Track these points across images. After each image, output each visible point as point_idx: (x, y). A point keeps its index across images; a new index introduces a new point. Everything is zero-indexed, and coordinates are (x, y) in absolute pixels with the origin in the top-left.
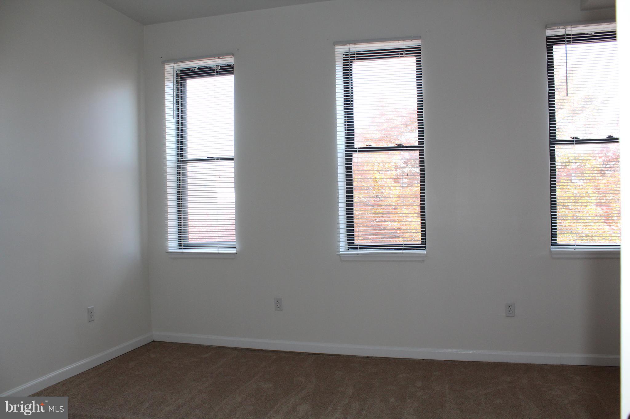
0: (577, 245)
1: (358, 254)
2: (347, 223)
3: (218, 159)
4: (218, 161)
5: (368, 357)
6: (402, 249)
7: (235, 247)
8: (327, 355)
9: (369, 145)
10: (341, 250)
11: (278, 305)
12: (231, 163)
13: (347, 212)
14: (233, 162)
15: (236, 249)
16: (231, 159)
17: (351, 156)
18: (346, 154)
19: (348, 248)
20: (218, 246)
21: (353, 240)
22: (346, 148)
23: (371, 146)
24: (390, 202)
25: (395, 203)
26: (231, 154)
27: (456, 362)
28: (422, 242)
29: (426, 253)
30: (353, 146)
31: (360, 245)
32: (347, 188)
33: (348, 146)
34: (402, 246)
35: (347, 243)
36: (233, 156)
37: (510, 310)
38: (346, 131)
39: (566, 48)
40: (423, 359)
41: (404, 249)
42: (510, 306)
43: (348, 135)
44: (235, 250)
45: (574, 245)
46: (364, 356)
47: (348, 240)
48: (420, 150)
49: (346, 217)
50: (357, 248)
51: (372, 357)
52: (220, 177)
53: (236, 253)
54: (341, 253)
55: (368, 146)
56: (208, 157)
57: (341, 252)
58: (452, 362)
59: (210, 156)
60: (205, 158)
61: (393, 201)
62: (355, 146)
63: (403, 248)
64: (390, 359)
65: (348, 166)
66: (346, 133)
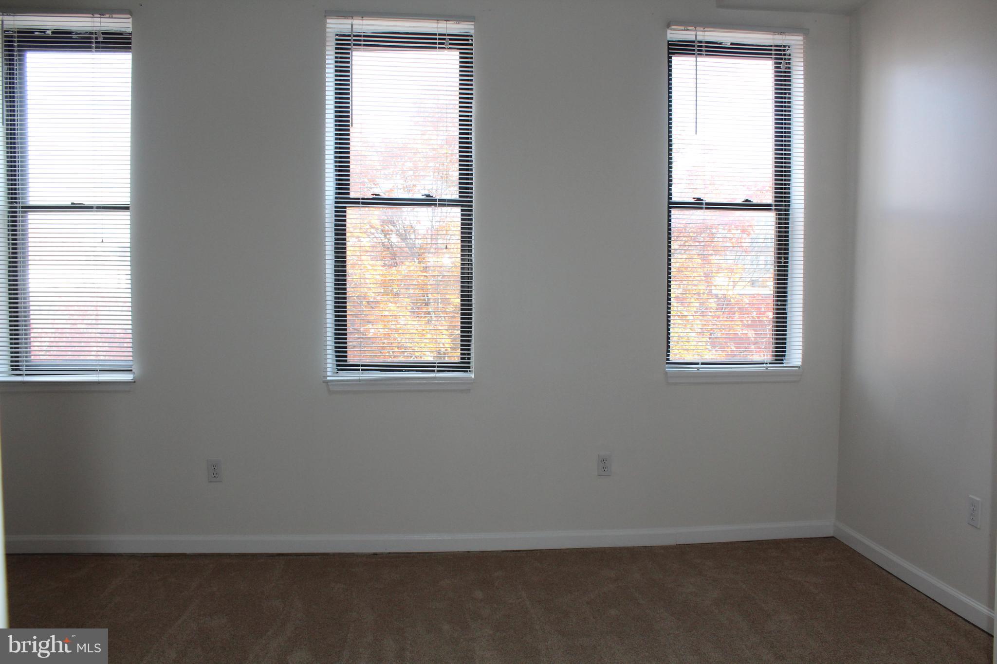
0: (702, 364)
1: (360, 380)
2: (335, 326)
3: (99, 208)
4: (97, 211)
5: (375, 554)
6: (433, 371)
7: (131, 370)
8: (305, 556)
9: (376, 195)
10: (329, 374)
11: (214, 472)
12: (125, 216)
13: (335, 308)
14: (129, 213)
15: (134, 373)
16: (125, 208)
17: (345, 212)
18: (336, 207)
19: (336, 371)
20: (98, 368)
21: (346, 357)
22: (336, 198)
23: (379, 195)
24: (366, 290)
25: (373, 292)
26: (125, 198)
27: (521, 552)
28: (462, 358)
29: (473, 376)
30: (348, 194)
31: (363, 366)
32: (335, 266)
33: (340, 193)
34: (434, 367)
35: (335, 361)
36: (129, 203)
37: (604, 464)
38: (336, 169)
39: (696, 61)
40: (469, 552)
41: (438, 371)
42: (604, 460)
43: (340, 175)
44: (132, 376)
45: (697, 364)
46: (369, 553)
47: (337, 356)
48: (462, 206)
49: (334, 316)
50: (358, 370)
51: (382, 554)
52: (102, 242)
53: (135, 382)
54: (328, 378)
55: (374, 196)
56: (72, 204)
57: (329, 376)
58: (516, 552)
59: (77, 200)
60: (69, 204)
61: (371, 290)
62: (352, 195)
63: (436, 369)
64: (414, 554)
65: (338, 229)
66: (336, 171)
